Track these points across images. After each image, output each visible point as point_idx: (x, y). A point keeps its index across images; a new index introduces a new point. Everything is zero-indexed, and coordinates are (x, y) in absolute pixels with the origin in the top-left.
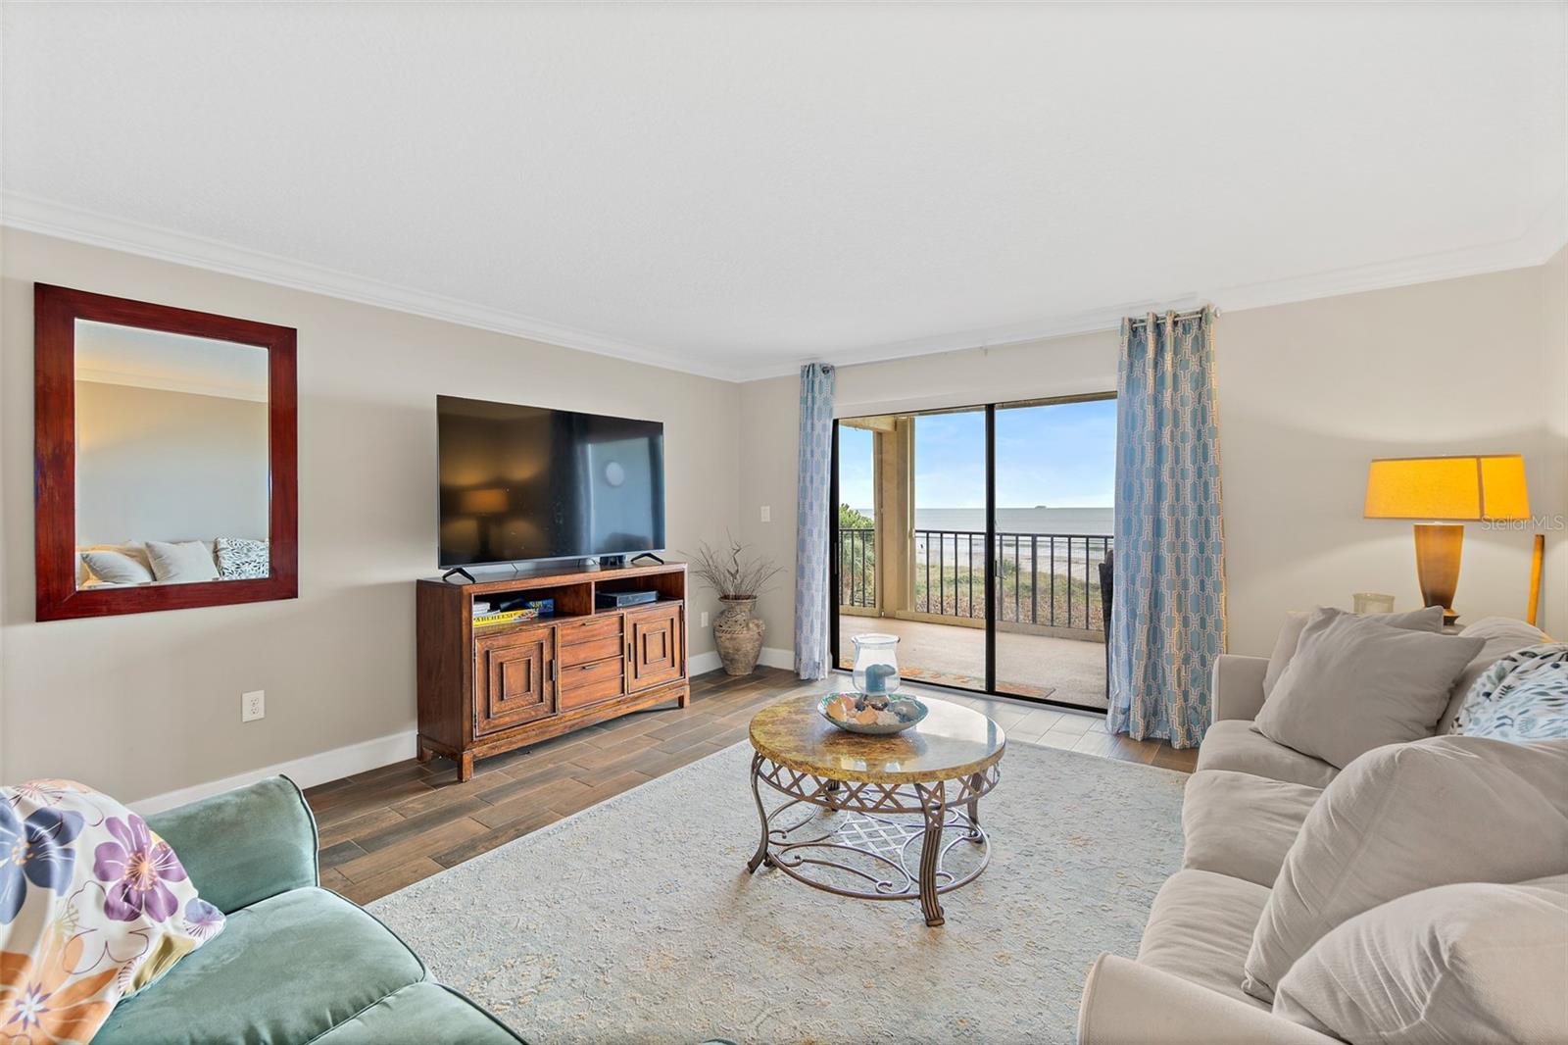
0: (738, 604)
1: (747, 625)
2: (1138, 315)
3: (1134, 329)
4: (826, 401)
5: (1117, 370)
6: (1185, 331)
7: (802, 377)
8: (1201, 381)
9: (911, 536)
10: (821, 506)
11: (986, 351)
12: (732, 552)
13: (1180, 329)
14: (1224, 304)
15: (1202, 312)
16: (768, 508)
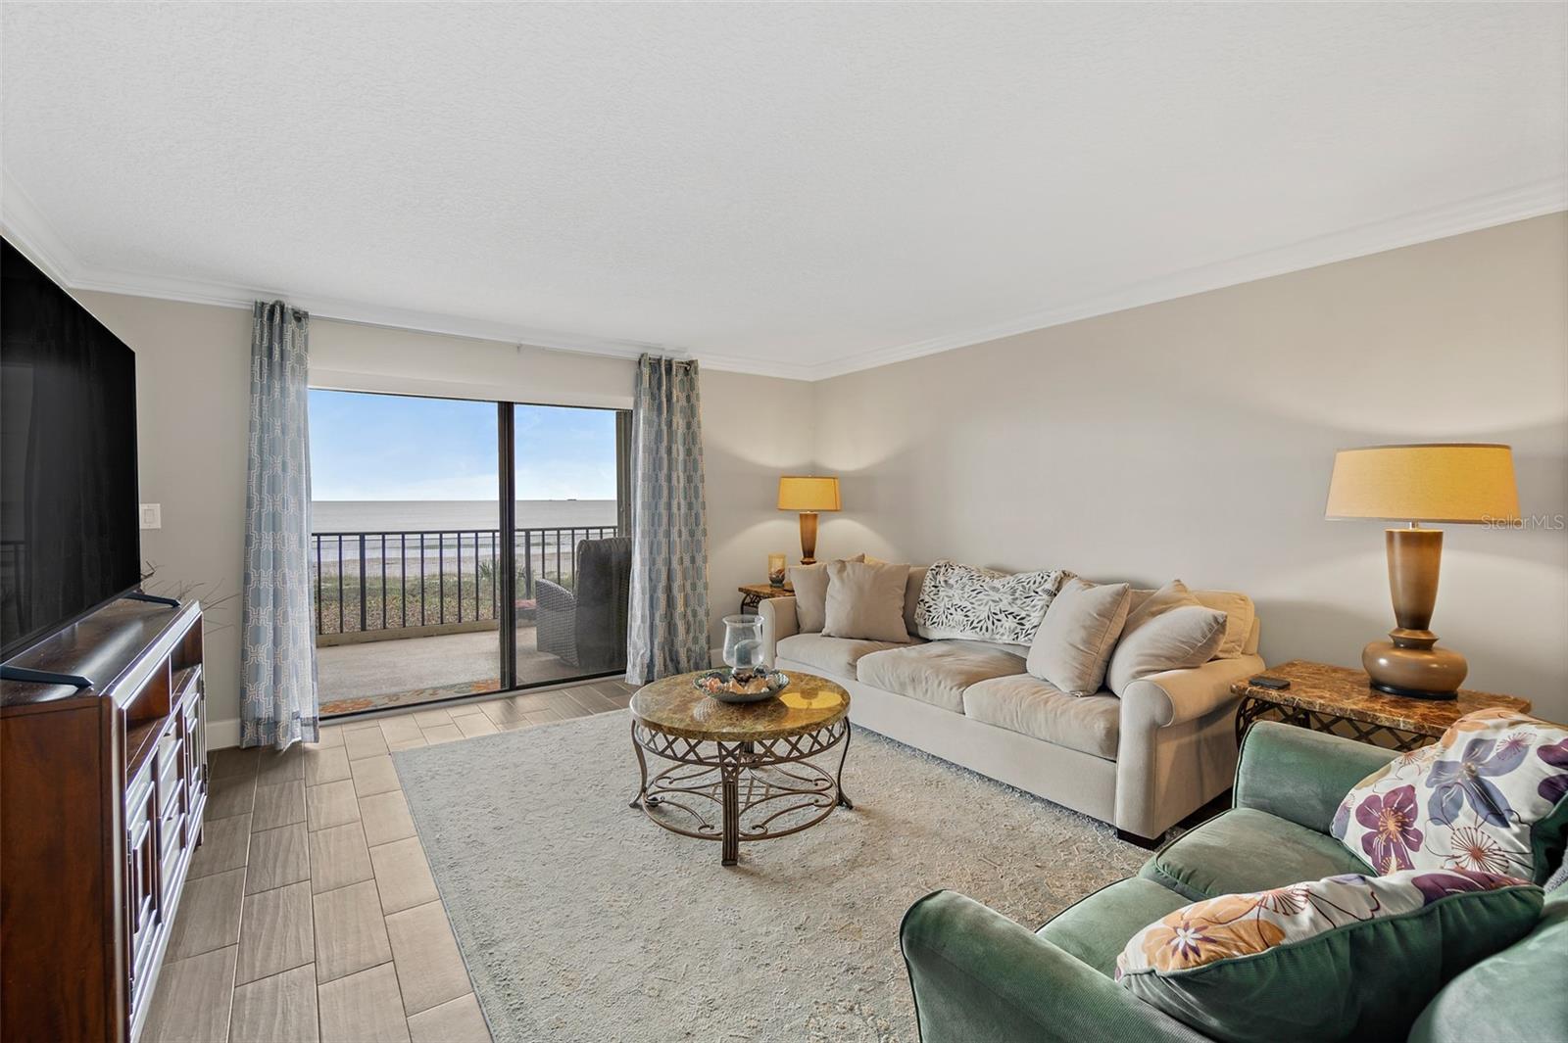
11: (519, 347)
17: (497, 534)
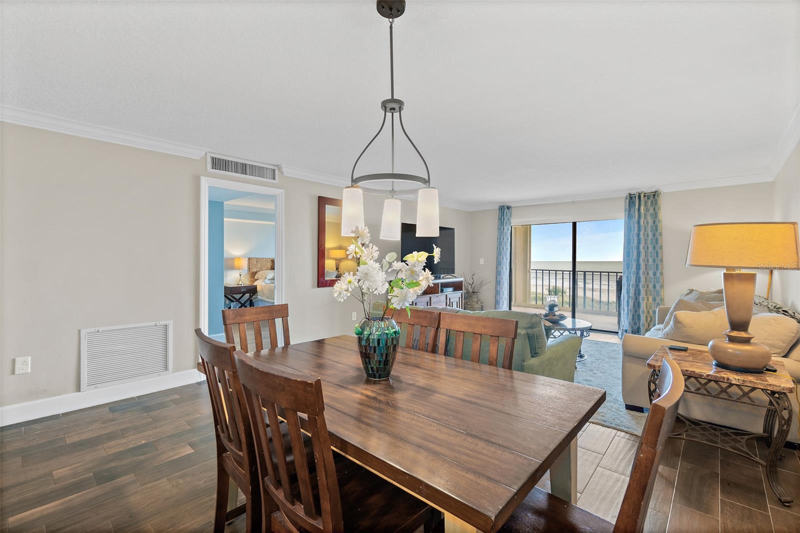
0: (474, 295)
1: (477, 303)
2: (633, 192)
3: (631, 197)
4: (509, 219)
5: (624, 211)
6: (648, 199)
7: (499, 210)
8: (655, 215)
9: (529, 271)
10: (507, 258)
11: (573, 202)
12: (472, 275)
13: (646, 198)
14: (664, 190)
15: (655, 192)
16: (483, 259)
17: (571, 272)
